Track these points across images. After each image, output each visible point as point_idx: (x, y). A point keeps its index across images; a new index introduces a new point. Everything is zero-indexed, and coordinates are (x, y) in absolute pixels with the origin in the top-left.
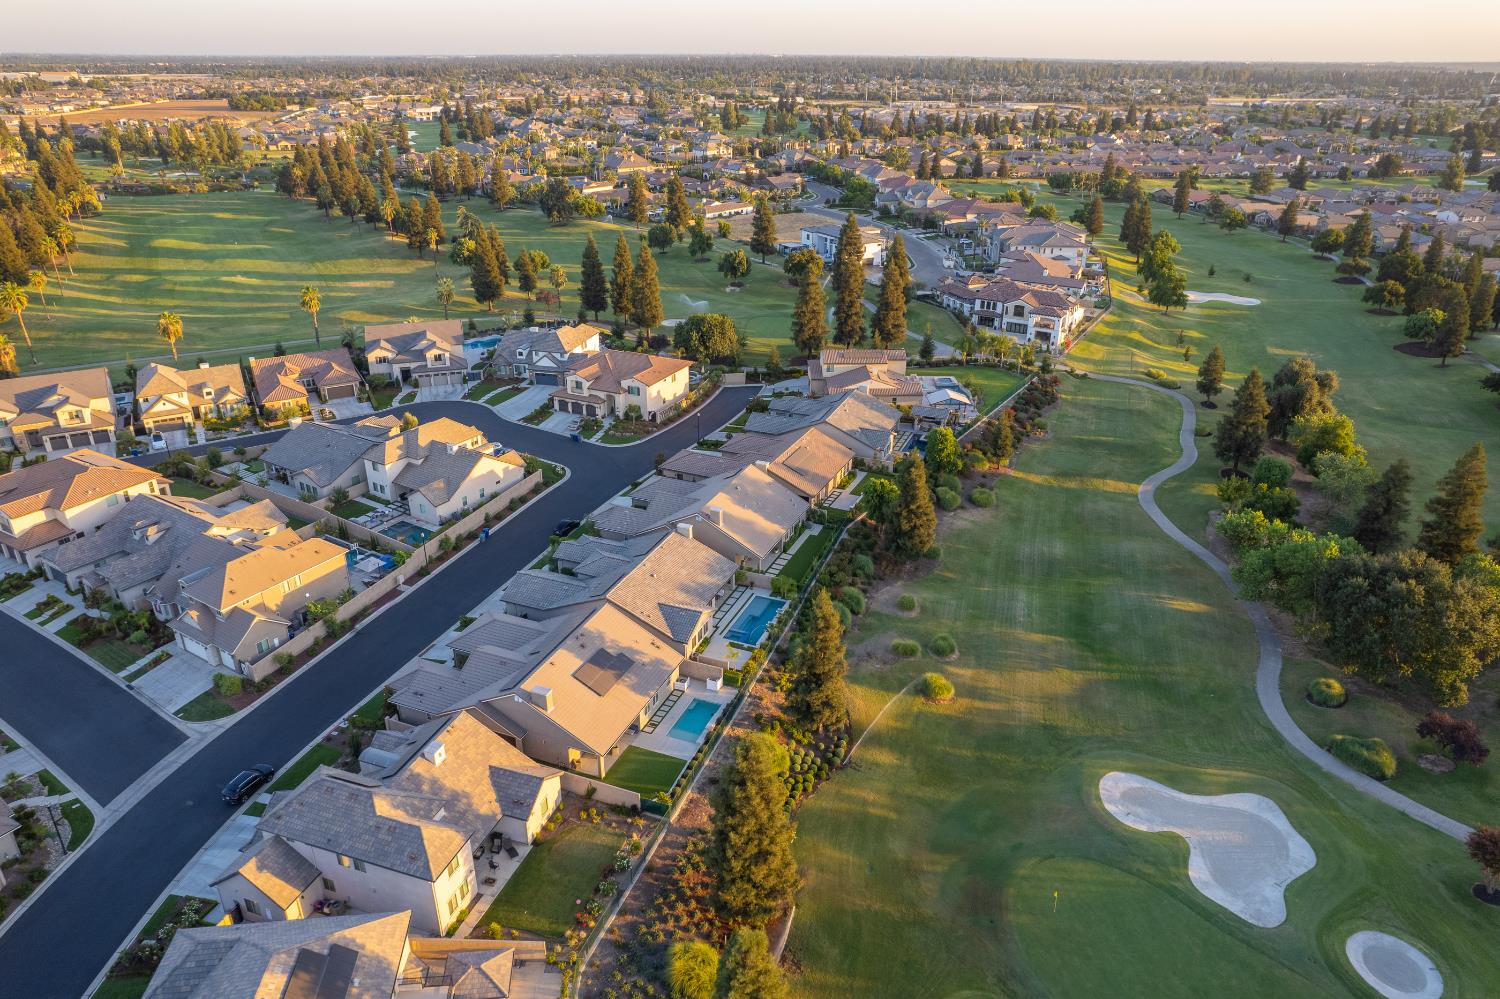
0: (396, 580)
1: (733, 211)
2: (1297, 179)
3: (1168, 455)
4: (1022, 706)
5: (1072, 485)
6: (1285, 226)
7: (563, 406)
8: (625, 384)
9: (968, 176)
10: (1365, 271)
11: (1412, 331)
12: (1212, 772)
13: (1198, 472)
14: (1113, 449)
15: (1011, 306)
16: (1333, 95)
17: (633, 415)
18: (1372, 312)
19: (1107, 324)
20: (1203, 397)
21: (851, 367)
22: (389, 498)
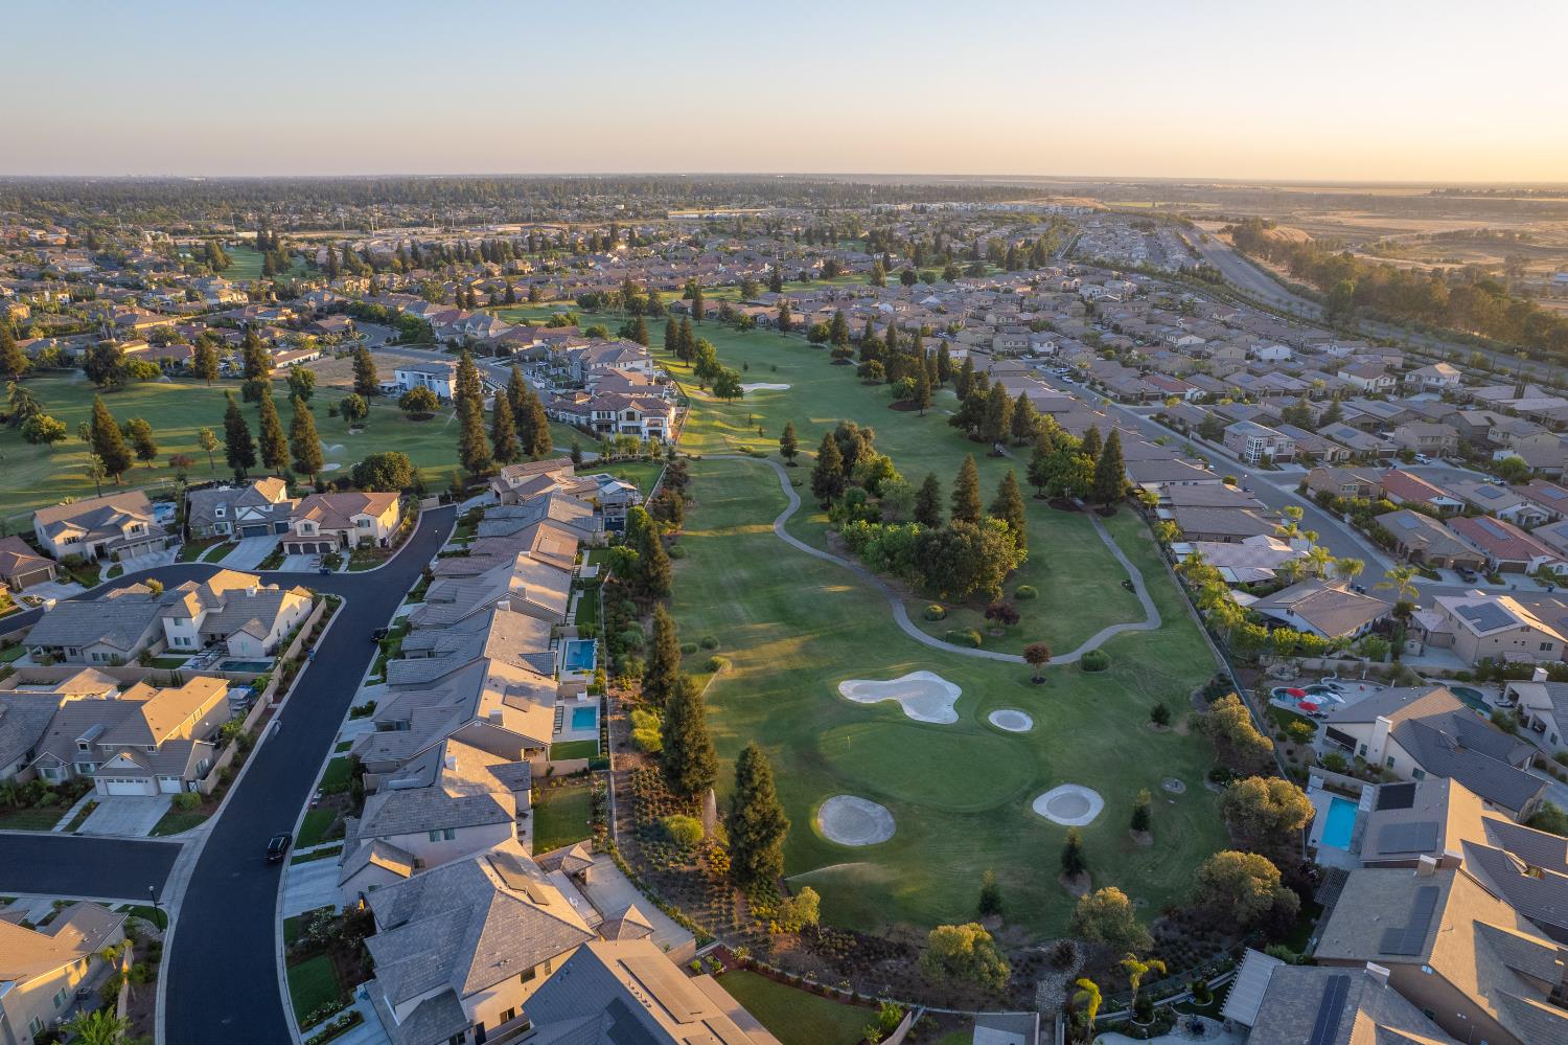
0: (266, 700)
1: (301, 359)
2: (775, 285)
3: (781, 502)
4: (774, 664)
5: (729, 533)
6: (783, 324)
7: (294, 550)
8: (354, 519)
9: (502, 303)
10: (850, 354)
11: (898, 394)
12: (894, 667)
13: (805, 509)
14: (744, 505)
15: (623, 412)
16: (764, 206)
17: (366, 544)
18: (865, 383)
19: (694, 417)
20: (787, 460)
21: (533, 477)
22: (198, 648)
